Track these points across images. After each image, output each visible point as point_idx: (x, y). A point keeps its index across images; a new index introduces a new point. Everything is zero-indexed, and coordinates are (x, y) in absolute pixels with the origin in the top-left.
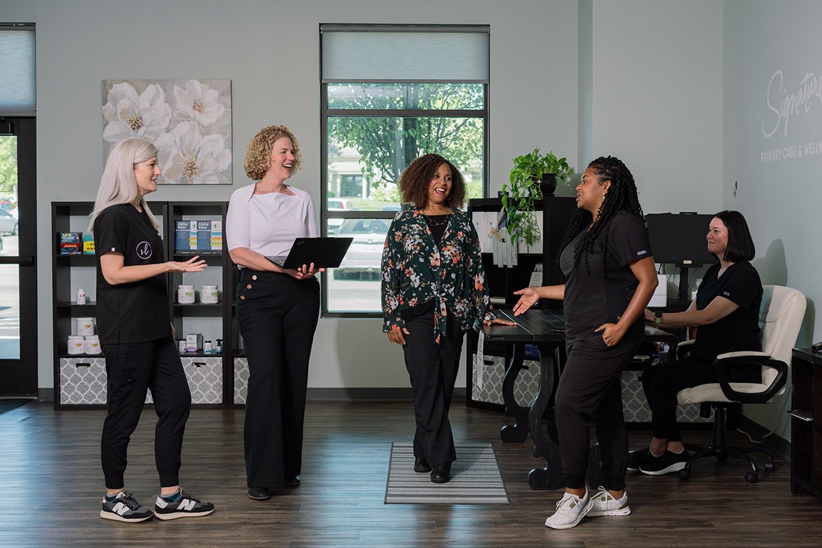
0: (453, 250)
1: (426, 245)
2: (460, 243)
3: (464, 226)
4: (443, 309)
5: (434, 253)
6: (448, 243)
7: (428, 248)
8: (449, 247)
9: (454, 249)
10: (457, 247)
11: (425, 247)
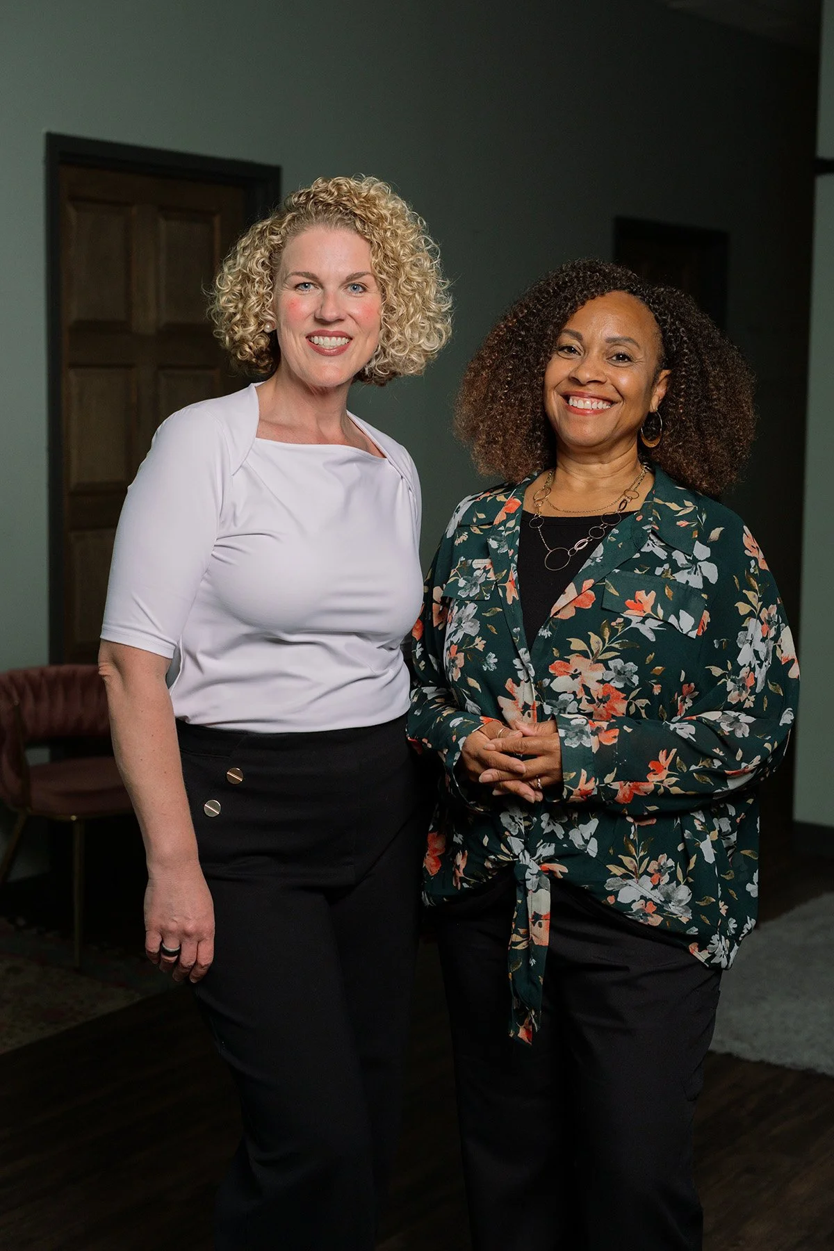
0: (593, 675)
1: (487, 648)
2: (633, 647)
3: (676, 568)
4: (537, 917)
5: (517, 682)
6: (577, 644)
7: (492, 659)
8: (577, 662)
9: (600, 672)
10: (618, 663)
11: (482, 656)
